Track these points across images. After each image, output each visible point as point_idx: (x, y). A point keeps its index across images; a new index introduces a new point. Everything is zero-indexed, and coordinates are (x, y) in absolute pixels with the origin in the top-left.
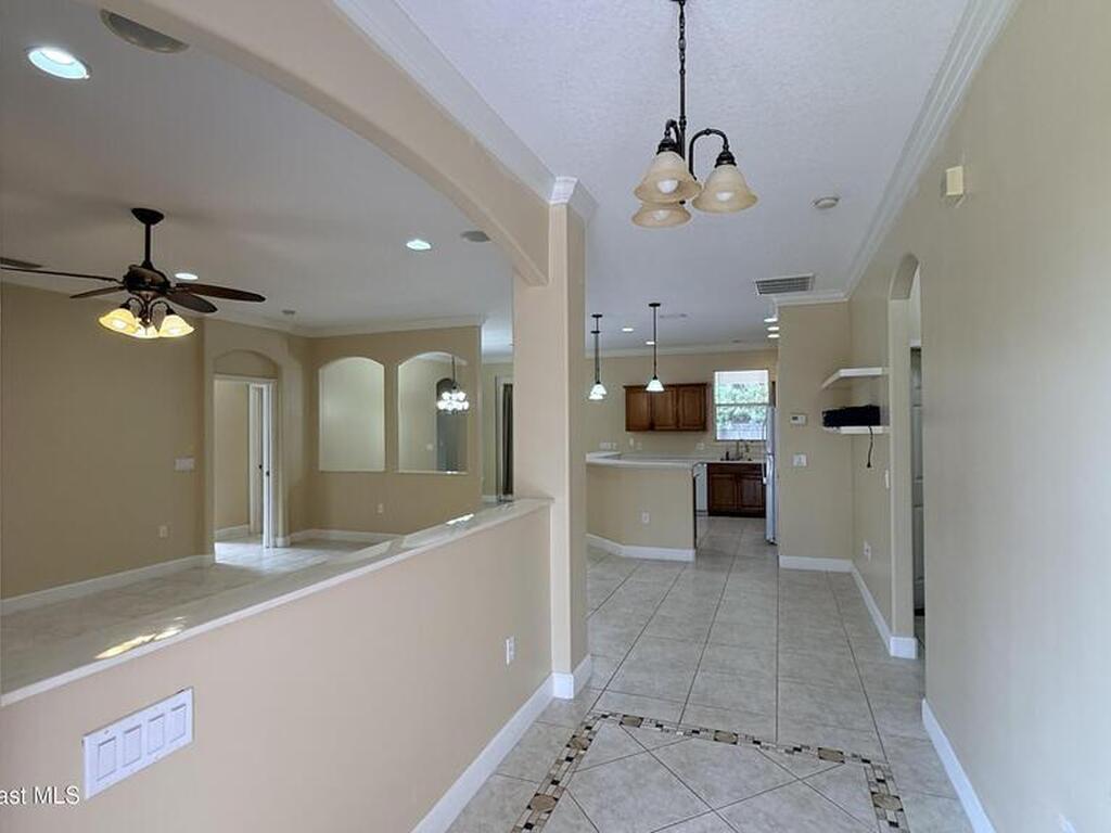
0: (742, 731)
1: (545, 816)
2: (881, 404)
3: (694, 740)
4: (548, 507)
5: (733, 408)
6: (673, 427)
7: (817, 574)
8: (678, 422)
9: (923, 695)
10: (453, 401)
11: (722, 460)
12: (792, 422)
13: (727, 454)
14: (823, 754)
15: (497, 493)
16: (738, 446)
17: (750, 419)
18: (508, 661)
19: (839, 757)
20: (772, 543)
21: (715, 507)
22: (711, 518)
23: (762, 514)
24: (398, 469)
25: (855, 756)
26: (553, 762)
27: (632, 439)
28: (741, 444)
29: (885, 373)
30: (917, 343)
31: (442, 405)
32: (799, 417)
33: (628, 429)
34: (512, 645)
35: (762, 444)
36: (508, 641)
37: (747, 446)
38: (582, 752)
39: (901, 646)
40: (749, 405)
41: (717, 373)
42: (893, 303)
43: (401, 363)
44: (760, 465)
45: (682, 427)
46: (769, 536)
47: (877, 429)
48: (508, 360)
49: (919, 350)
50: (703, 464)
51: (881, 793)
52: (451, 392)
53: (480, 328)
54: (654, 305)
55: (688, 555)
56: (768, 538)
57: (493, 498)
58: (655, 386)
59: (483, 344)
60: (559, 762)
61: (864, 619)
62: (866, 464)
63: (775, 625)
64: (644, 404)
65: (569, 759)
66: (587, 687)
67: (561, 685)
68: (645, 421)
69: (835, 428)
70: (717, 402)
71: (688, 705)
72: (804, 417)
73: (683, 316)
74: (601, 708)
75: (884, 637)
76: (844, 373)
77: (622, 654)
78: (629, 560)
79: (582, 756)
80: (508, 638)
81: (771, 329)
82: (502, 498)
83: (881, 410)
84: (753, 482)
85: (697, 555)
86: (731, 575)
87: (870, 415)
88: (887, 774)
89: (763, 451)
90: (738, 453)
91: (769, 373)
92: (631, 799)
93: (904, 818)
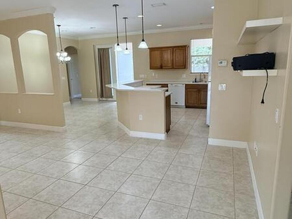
6: (171, 67)
8: (173, 64)
11: (193, 82)
12: (220, 65)
13: (196, 79)
15: (98, 98)
16: (200, 75)
20: (208, 126)
21: (188, 104)
22: (187, 109)
24: (25, 92)
27: (153, 73)
28: (202, 74)
33: (151, 69)
37: (204, 75)
41: (192, 40)
45: (175, 67)
47: (271, 73)
50: (183, 84)
56: (207, 123)
57: (96, 100)
62: (261, 100)
68: (159, 65)
70: (192, 54)
72: (226, 62)
76: (250, 24)
82: (101, 99)
90: (200, 79)
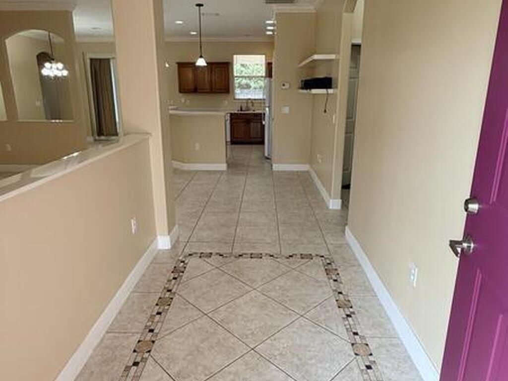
0: (264, 252)
1: (166, 307)
2: (332, 76)
3: (241, 259)
4: (148, 139)
5: (241, 79)
6: (209, 91)
7: (292, 173)
8: (211, 87)
9: (346, 224)
10: (53, 70)
11: (238, 111)
12: (282, 87)
13: (241, 107)
14: (302, 256)
15: (93, 135)
16: (247, 103)
17: (250, 87)
18: (133, 231)
19: (310, 257)
20: (267, 158)
21: (234, 140)
22: (232, 146)
23: (262, 143)
24: (18, 119)
25: (317, 255)
26: (166, 281)
27: (183, 99)
28: (249, 101)
29: (337, 58)
30: (358, 41)
31: (45, 72)
32: (286, 84)
33: (180, 92)
34: (135, 222)
35: (262, 101)
36: (132, 221)
37: (252, 102)
38: (181, 274)
39: (335, 204)
40: (250, 78)
41: (235, 56)
42: (345, 15)
43: (7, 38)
44: (261, 114)
45: (214, 91)
46: (266, 155)
47: (330, 91)
48: (112, 40)
49: (359, 46)
51: (330, 269)
52: (51, 63)
53: (71, 13)
54: (200, 5)
55: (223, 167)
57: (90, 139)
58: (201, 62)
59: (75, 26)
60: (169, 281)
61: (317, 193)
62: (323, 110)
63: (274, 200)
64: (190, 75)
65: (175, 278)
66: (177, 241)
67: (163, 242)
68: (191, 87)
69: (308, 90)
70: (235, 74)
71: (235, 244)
73: (217, 14)
74: (187, 251)
75: (326, 200)
76: (316, 57)
77: (194, 222)
78: (189, 172)
79: (182, 276)
80: (132, 218)
81: (269, 28)
82: (97, 138)
83: (333, 79)
84: (255, 124)
85: (228, 167)
86: (249, 176)
87: (326, 83)
88: (332, 260)
89: (263, 105)
90: (247, 107)
91: (266, 57)
92: (212, 291)
93: (340, 277)
